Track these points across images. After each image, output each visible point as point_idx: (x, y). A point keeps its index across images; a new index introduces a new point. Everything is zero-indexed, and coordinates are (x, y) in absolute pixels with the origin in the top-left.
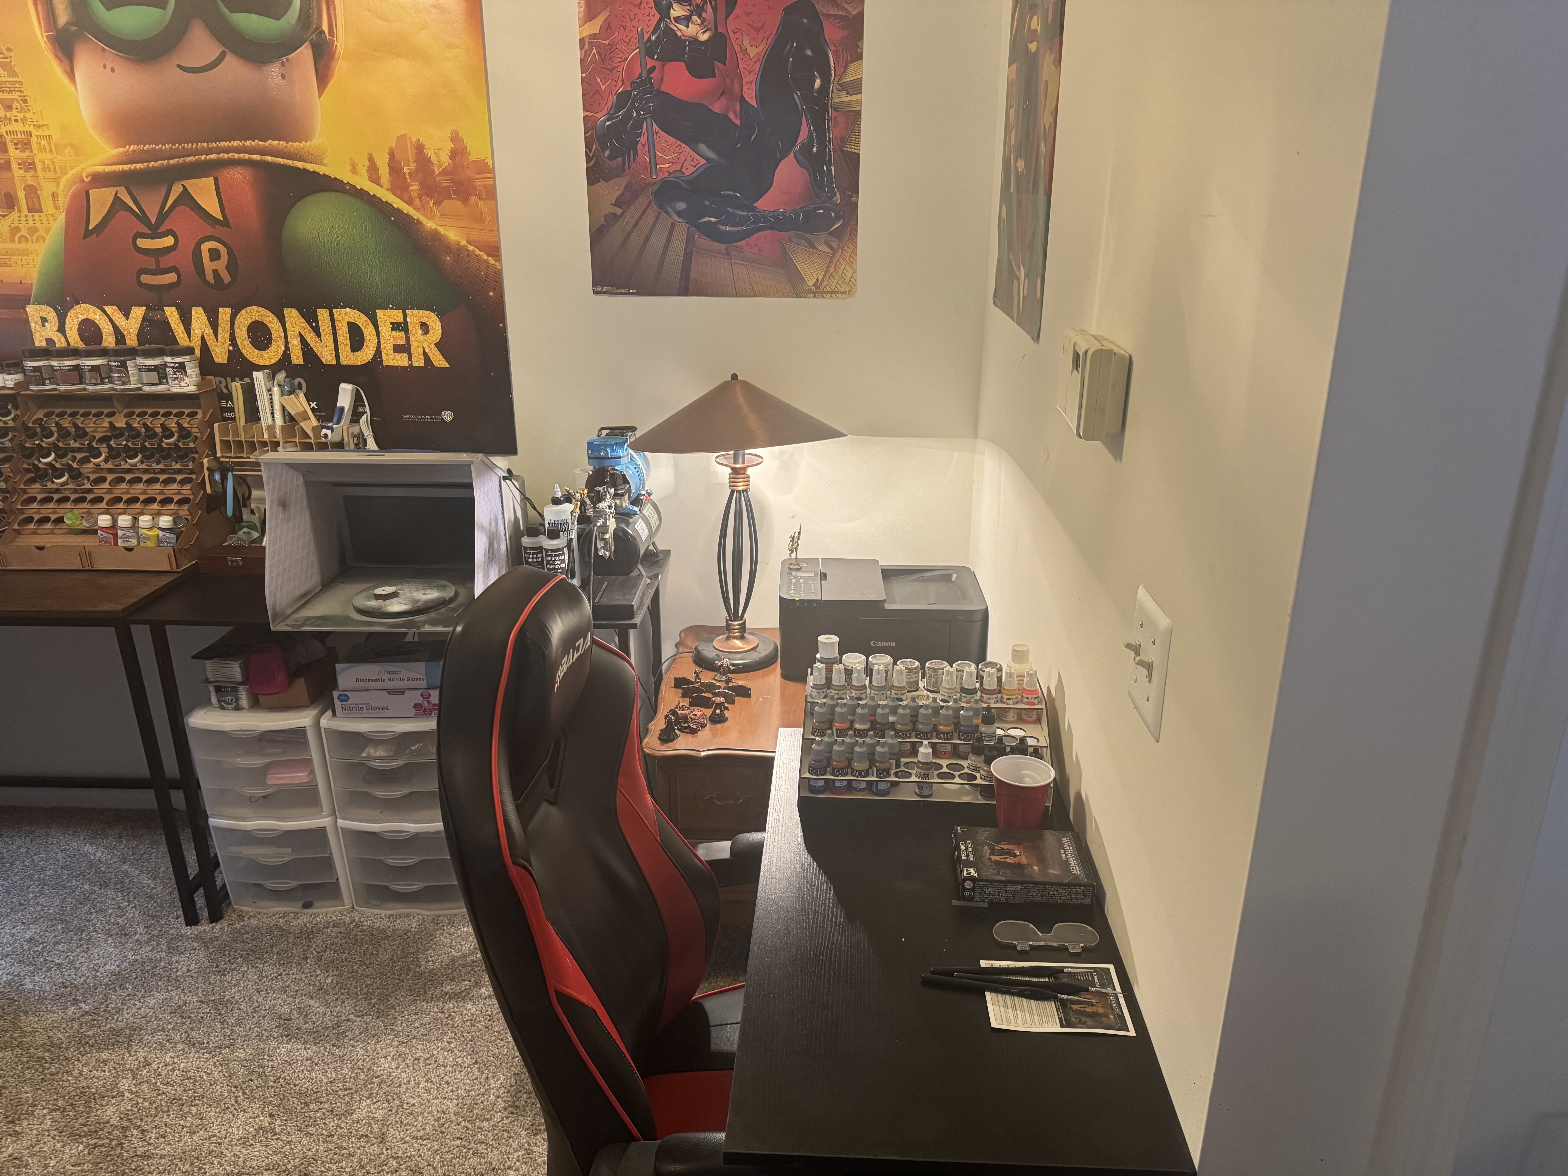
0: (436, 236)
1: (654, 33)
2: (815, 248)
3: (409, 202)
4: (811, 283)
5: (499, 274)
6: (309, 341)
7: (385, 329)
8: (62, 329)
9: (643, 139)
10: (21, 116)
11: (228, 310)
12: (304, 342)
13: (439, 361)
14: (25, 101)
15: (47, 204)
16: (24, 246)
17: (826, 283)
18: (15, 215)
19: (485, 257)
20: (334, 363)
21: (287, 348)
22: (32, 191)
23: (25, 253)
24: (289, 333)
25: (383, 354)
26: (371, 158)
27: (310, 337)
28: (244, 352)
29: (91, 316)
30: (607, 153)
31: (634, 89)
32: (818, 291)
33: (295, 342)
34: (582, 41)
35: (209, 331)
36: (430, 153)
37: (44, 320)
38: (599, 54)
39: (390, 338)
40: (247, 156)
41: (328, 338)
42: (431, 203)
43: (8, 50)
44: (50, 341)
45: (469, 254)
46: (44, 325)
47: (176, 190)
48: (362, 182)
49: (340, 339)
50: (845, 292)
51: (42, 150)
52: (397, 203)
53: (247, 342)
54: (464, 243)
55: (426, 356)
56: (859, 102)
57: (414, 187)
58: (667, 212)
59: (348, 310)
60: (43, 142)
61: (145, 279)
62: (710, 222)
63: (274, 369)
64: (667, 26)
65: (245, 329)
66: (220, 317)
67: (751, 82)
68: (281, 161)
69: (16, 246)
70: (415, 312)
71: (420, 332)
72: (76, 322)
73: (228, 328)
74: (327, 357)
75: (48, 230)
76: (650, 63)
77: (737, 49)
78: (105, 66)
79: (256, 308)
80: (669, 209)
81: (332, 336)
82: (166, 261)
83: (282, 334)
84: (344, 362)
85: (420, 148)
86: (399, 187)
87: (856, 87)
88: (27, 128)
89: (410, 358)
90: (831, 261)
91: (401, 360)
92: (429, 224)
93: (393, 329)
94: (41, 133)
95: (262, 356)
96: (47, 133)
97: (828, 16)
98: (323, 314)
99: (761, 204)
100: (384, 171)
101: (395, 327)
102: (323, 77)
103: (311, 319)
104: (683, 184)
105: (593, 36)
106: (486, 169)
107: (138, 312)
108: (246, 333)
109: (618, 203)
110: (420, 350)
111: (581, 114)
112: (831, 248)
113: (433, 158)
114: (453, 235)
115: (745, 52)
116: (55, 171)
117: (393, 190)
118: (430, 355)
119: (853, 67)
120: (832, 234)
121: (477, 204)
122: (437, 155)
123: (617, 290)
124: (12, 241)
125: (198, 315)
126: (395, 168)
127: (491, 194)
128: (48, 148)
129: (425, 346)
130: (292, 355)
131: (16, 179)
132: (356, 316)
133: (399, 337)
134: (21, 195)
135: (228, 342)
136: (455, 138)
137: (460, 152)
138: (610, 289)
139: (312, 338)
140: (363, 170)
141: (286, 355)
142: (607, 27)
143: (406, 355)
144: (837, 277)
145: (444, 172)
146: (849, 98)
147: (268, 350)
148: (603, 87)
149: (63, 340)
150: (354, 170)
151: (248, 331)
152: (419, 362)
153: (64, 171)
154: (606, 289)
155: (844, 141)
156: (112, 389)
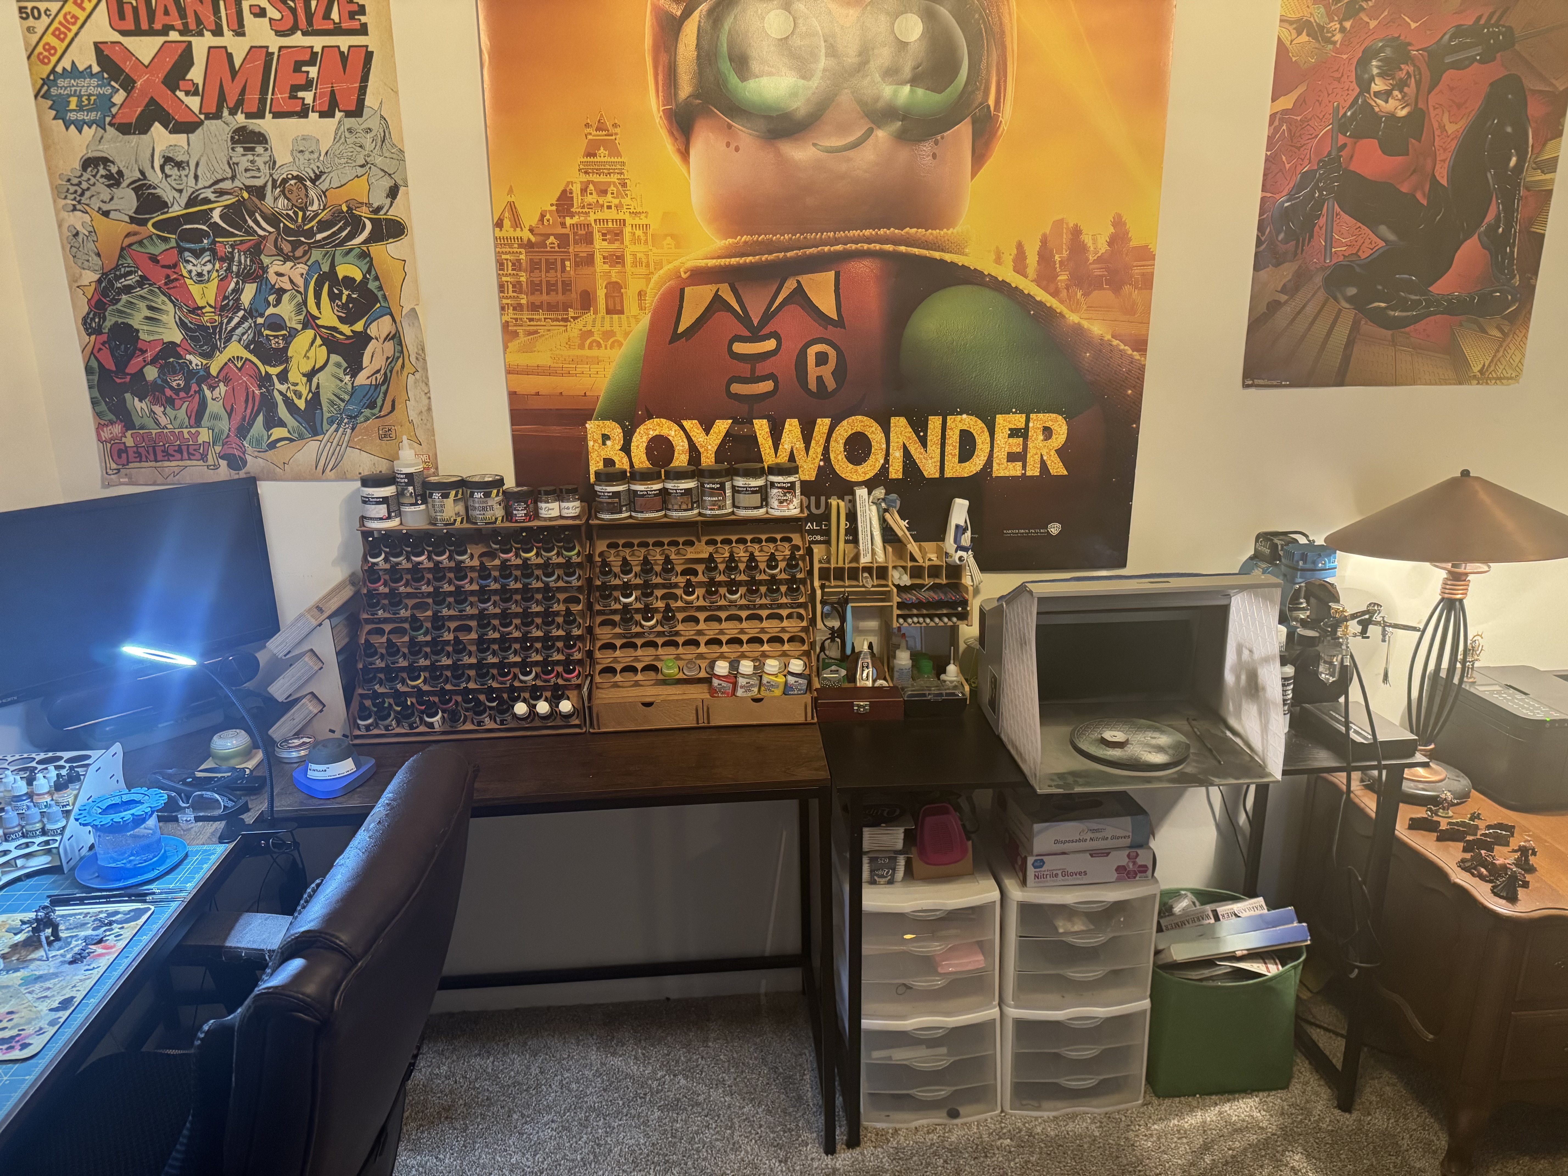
0: (1078, 330)
1: (1349, 108)
2: (1486, 333)
3: (1055, 294)
4: (1476, 369)
5: (1142, 368)
6: (913, 452)
7: (1001, 436)
8: (626, 449)
9: (1322, 221)
10: (616, 201)
11: (827, 421)
12: (907, 454)
13: (1057, 468)
14: (624, 185)
15: (631, 305)
16: (595, 352)
17: (1492, 368)
18: (589, 317)
19: (1130, 352)
20: (937, 475)
21: (887, 461)
22: (615, 289)
23: (598, 361)
24: (892, 444)
25: (995, 464)
26: (1020, 246)
28: (837, 468)
29: (665, 432)
30: (1281, 236)
31: (1320, 168)
32: (1484, 377)
33: (897, 455)
34: (1273, 117)
35: (800, 445)
36: (1087, 239)
37: (605, 438)
38: (1289, 130)
39: (1005, 444)
40: (878, 247)
41: (934, 448)
42: (1079, 294)
43: (615, 125)
44: (609, 462)
45: (1112, 349)
46: (604, 444)
47: (790, 285)
48: (1006, 273)
49: (948, 449)
50: (1511, 378)
51: (635, 240)
52: (1040, 295)
53: (842, 457)
54: (1108, 337)
55: (1043, 463)
56: (1552, 181)
57: (1063, 277)
58: (1336, 299)
59: (964, 416)
60: (639, 233)
61: (736, 388)
62: (1379, 307)
63: (868, 487)
64: (1365, 101)
65: (842, 442)
66: (816, 429)
67: (1444, 161)
68: (916, 251)
69: (586, 352)
70: (1041, 415)
71: (1041, 437)
72: (645, 439)
73: (822, 441)
74: (930, 469)
75: (627, 334)
76: (1342, 140)
77: (1436, 125)
78: (728, 145)
79: (859, 417)
80: (1339, 296)
81: (939, 447)
82: (763, 368)
83: (884, 446)
84: (948, 474)
85: (1076, 232)
86: (1046, 278)
87: (1551, 166)
88: (621, 216)
89: (1024, 467)
90: (1501, 346)
91: (1015, 470)
92: (1073, 318)
93: (1010, 436)
94: (637, 221)
95: (856, 471)
96: (644, 221)
97: (1534, 92)
98: (934, 423)
99: (1439, 288)
100: (1032, 260)
101: (1014, 433)
102: (979, 158)
103: (919, 428)
104: (1358, 269)
105: (1285, 112)
106: (1146, 255)
107: (722, 426)
108: (842, 446)
109: (1283, 290)
110: (1037, 458)
111: (1259, 194)
112: (1501, 331)
113: (1090, 244)
114: (1097, 329)
115: (1443, 128)
116: (648, 265)
117: (1038, 281)
118: (1048, 463)
119: (1551, 144)
120: (1504, 318)
121: (1131, 294)
122: (1095, 241)
123: (1266, 382)
124: (581, 347)
125: (792, 428)
126: (1045, 256)
127: (1147, 282)
128: (643, 238)
129: (1044, 453)
130: (891, 469)
131: (598, 276)
132: (972, 423)
133: (1016, 444)
134: (601, 293)
135: (820, 457)
136: (1118, 223)
137: (1119, 238)
138: (1261, 382)
139: (916, 449)
140: (1009, 259)
141: (884, 469)
142: (1301, 103)
143: (1020, 464)
144: (1504, 363)
145: (1099, 260)
146: (1543, 177)
147: (864, 465)
148: (1288, 166)
149: (625, 460)
150: (998, 260)
151: (845, 444)
152: (1033, 470)
153: (659, 265)
154: (1256, 382)
155: (1531, 222)
156: (700, 514)
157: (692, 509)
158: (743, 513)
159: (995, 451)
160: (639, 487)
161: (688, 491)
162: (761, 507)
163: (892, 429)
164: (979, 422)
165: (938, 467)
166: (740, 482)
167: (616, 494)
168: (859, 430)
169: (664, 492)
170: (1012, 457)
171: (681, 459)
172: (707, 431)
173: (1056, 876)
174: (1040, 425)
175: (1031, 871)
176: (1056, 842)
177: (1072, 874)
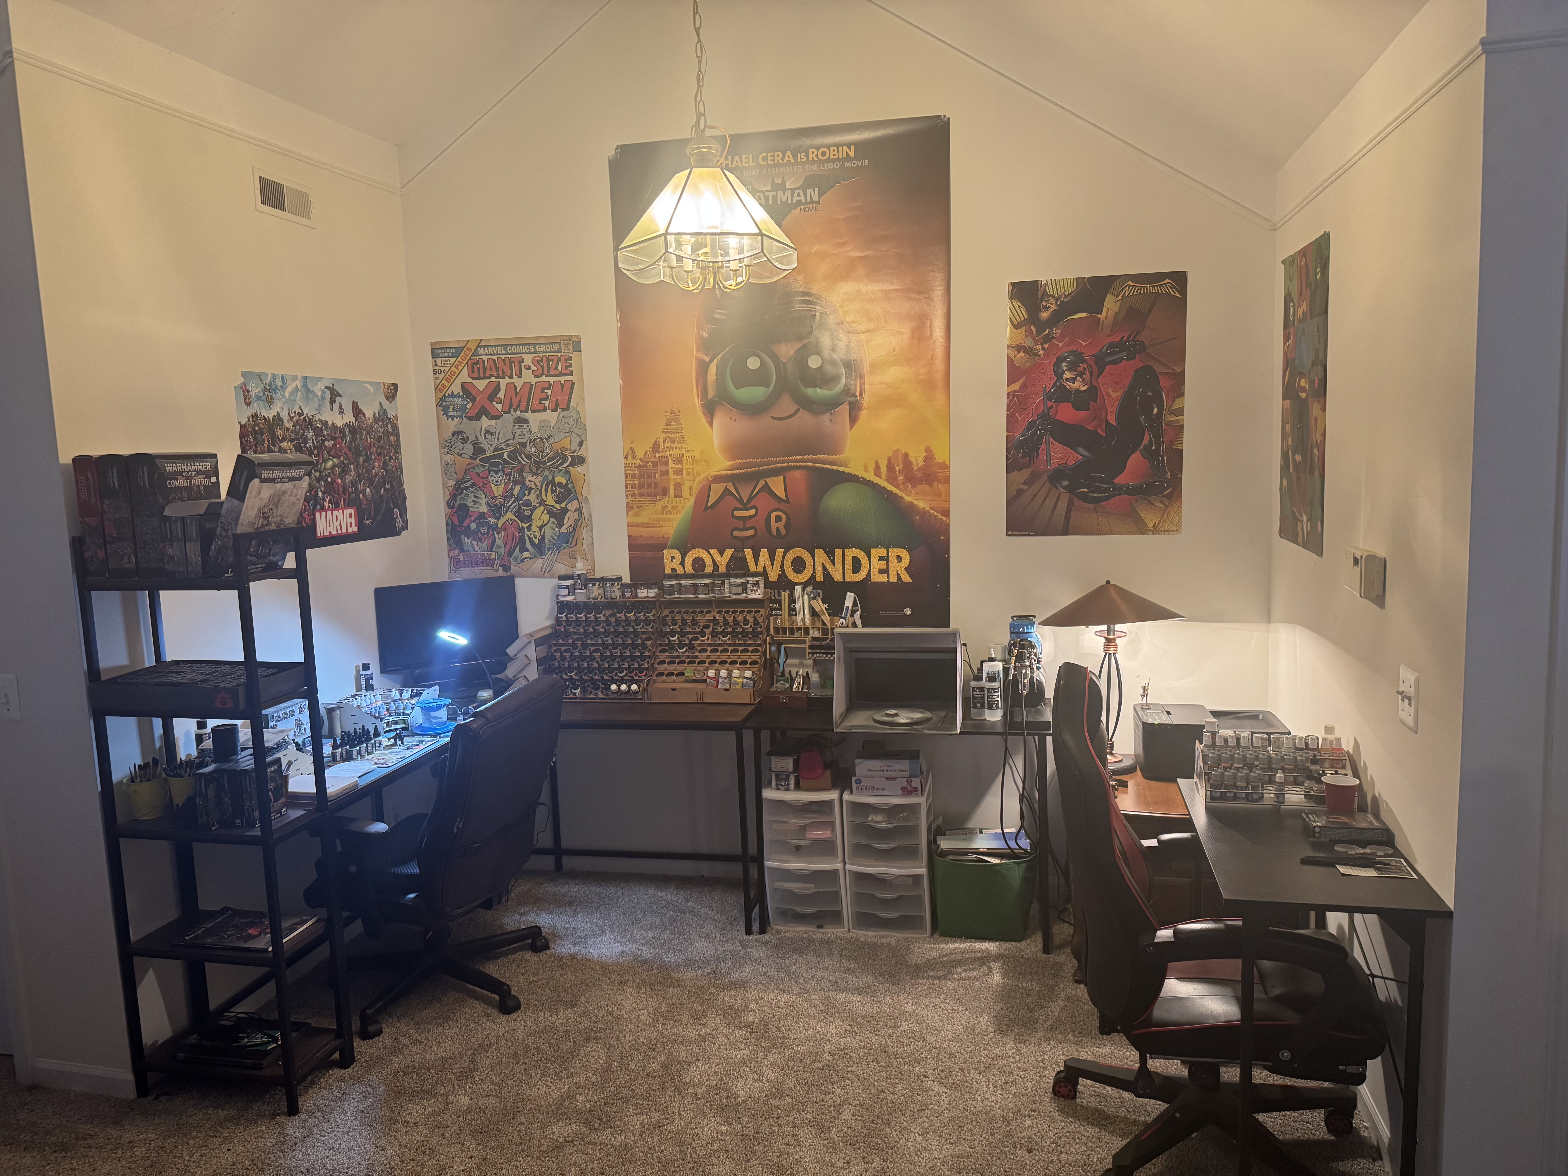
0: (911, 505)
1: (1052, 388)
2: (1154, 505)
3: (897, 487)
4: (1151, 526)
5: (948, 526)
6: (828, 567)
7: (875, 560)
8: (682, 563)
9: (1043, 446)
10: (680, 446)
11: (782, 550)
12: (824, 568)
13: (906, 578)
14: (683, 438)
15: (686, 494)
16: (669, 516)
17: (1161, 525)
18: (666, 499)
19: (940, 516)
20: (841, 580)
21: (814, 572)
22: (678, 486)
23: (669, 520)
26: (877, 463)
27: (829, 566)
28: (788, 575)
29: (701, 555)
30: (1020, 455)
31: (1039, 419)
32: (1156, 530)
33: (819, 569)
34: (1008, 394)
35: (769, 563)
36: (912, 459)
37: (673, 558)
38: (1019, 400)
39: (877, 565)
40: (804, 464)
41: (839, 566)
42: (910, 486)
43: (679, 411)
44: (674, 570)
45: (931, 515)
46: (672, 561)
47: (762, 483)
48: (871, 476)
49: (847, 566)
50: (1174, 531)
51: (688, 463)
52: (890, 487)
53: (790, 569)
54: (928, 509)
55: (898, 575)
56: (1183, 420)
57: (901, 478)
58: (1056, 487)
60: (689, 460)
61: (736, 533)
62: (1083, 492)
63: (805, 585)
64: (1061, 383)
67: (1112, 412)
68: (824, 466)
69: (665, 516)
70: (895, 549)
71: (896, 561)
72: (691, 559)
73: (780, 561)
74: (837, 577)
75: (683, 508)
76: (1049, 404)
77: (1104, 394)
78: (731, 418)
80: (1058, 485)
81: (842, 565)
82: (749, 524)
83: (812, 564)
84: (847, 580)
85: (906, 456)
86: (892, 478)
87: (1180, 412)
88: (682, 452)
89: (888, 577)
90: (1164, 512)
91: (883, 578)
92: (908, 499)
93: (879, 560)
94: (689, 454)
95: (798, 577)
96: (692, 454)
97: (1161, 373)
98: (838, 552)
100: (884, 469)
101: (881, 558)
102: (853, 420)
103: (831, 554)
104: (1067, 471)
105: (1015, 391)
106: (945, 467)
107: (729, 552)
108: (790, 563)
109: (1025, 483)
110: (895, 572)
111: (1005, 434)
112: (1164, 504)
113: (914, 462)
114: (921, 504)
115: (1109, 395)
116: (693, 474)
117: (888, 480)
118: (901, 575)
119: (1178, 400)
120: (1165, 496)
121: (938, 487)
122: (916, 460)
123: (1020, 533)
124: (662, 514)
126: (890, 467)
127: (947, 480)
128: (691, 462)
130: (816, 576)
131: (671, 480)
133: (883, 565)
134: (672, 488)
136: (928, 450)
137: (929, 457)
140: (871, 470)
141: (813, 576)
142: (1024, 386)
144: (1168, 522)
145: (920, 469)
146: (1176, 418)
148: (1020, 419)
149: (682, 569)
150: (866, 470)
151: (792, 562)
152: (893, 579)
153: (699, 474)
154: (1014, 533)
155: (1172, 443)
156: (713, 597)
157: (709, 594)
158: (734, 596)
159: (872, 568)
160: (683, 582)
161: (706, 585)
162: (743, 593)
165: (841, 576)
166: (732, 580)
167: (672, 585)
169: (695, 585)
170: (881, 571)
171: (709, 569)
172: (722, 555)
173: (869, 789)
174: (894, 554)
175: (854, 786)
176: (868, 770)
177: (877, 789)
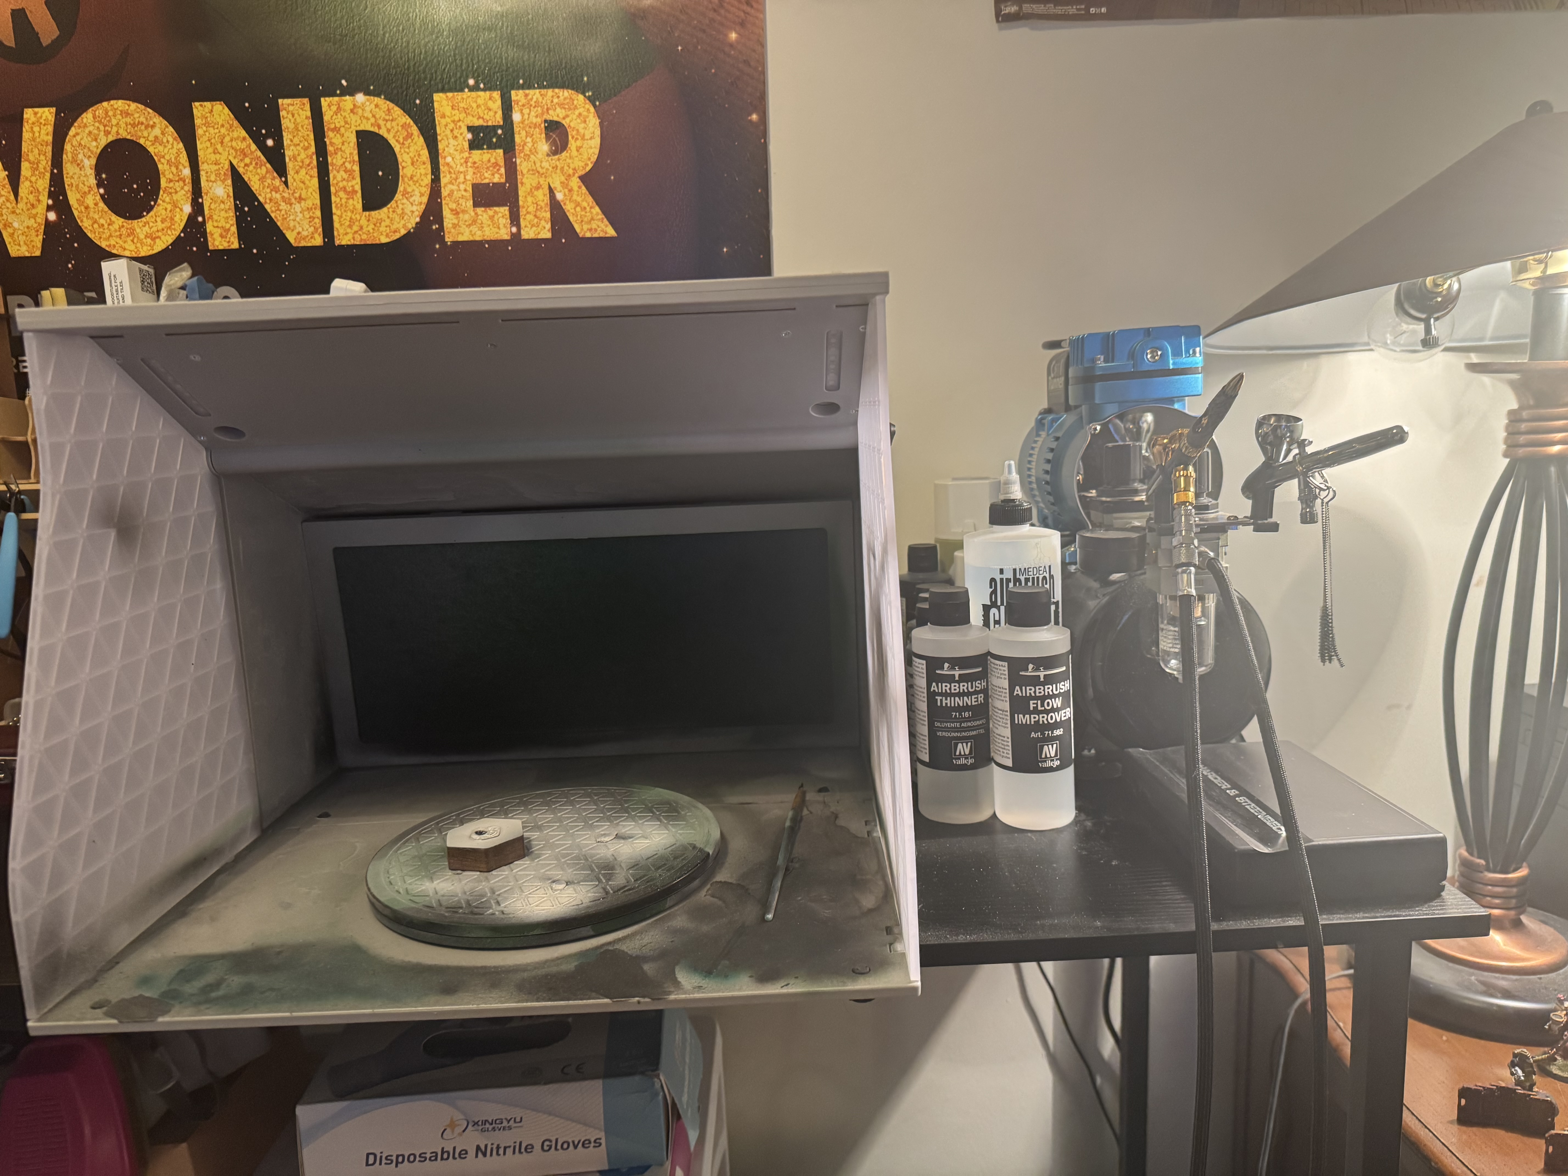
6: (255, 185)
7: (453, 147)
11: (47, 114)
12: (241, 190)
20: (318, 241)
21: (198, 208)
24: (204, 167)
25: (446, 213)
27: (259, 177)
28: (85, 225)
33: (219, 192)
39: (464, 166)
41: (304, 179)
49: (336, 177)
53: (94, 199)
55: (556, 208)
59: (360, 97)
65: (89, 163)
66: (26, 135)
70: (535, 94)
71: (545, 147)
73: (45, 163)
74: (299, 224)
79: (119, 104)
81: (315, 172)
83: (187, 172)
84: (344, 237)
89: (515, 219)
91: (494, 226)
93: (474, 145)
101: (481, 137)
108: (91, 172)
123: (1058, 10)
129: (556, 184)
130: (209, 227)
132: (380, 114)
133: (489, 164)
135: (46, 201)
138: (1039, 9)
139: (262, 179)
141: (196, 227)
143: (504, 210)
152: (537, 227)
154: (1028, 8)
159: (444, 181)
163: (199, 132)
164: (397, 111)
165: (318, 222)
168: (124, 134)
170: (485, 196)
174: (535, 118)
